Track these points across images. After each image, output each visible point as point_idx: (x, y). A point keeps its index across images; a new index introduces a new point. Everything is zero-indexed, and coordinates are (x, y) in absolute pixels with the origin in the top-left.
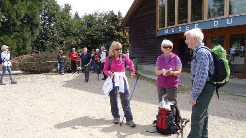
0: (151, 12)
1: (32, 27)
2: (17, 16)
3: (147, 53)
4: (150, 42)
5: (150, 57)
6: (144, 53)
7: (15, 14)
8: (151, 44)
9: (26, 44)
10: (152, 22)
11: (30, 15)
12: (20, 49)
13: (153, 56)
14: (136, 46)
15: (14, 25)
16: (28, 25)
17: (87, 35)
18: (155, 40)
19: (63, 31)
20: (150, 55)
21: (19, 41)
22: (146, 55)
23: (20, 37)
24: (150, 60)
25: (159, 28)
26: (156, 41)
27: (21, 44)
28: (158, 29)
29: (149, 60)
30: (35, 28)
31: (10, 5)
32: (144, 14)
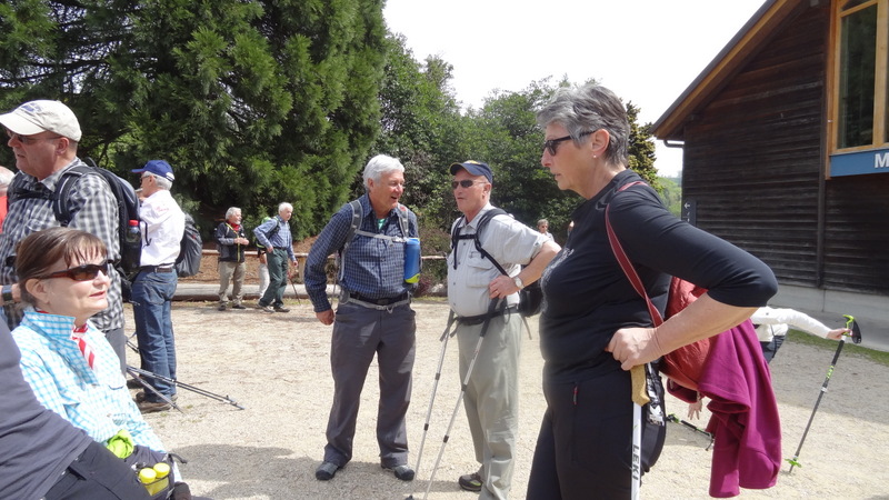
0: (801, 87)
1: (355, 139)
2: (324, 104)
3: (774, 241)
4: (791, 197)
5: (787, 257)
6: (758, 240)
7: (320, 96)
8: (796, 207)
9: (338, 194)
10: (804, 125)
11: (356, 98)
12: (323, 209)
13: (802, 253)
14: (716, 209)
15: (314, 130)
16: (345, 133)
17: (509, 164)
18: (816, 191)
19: (433, 152)
20: (786, 248)
21: (321, 185)
22: (767, 247)
23: (325, 171)
24: (787, 265)
25: (839, 147)
26: (820, 196)
27: (326, 194)
28: (831, 151)
29: (782, 267)
30: (363, 140)
31: (310, 66)
32: (766, 94)
